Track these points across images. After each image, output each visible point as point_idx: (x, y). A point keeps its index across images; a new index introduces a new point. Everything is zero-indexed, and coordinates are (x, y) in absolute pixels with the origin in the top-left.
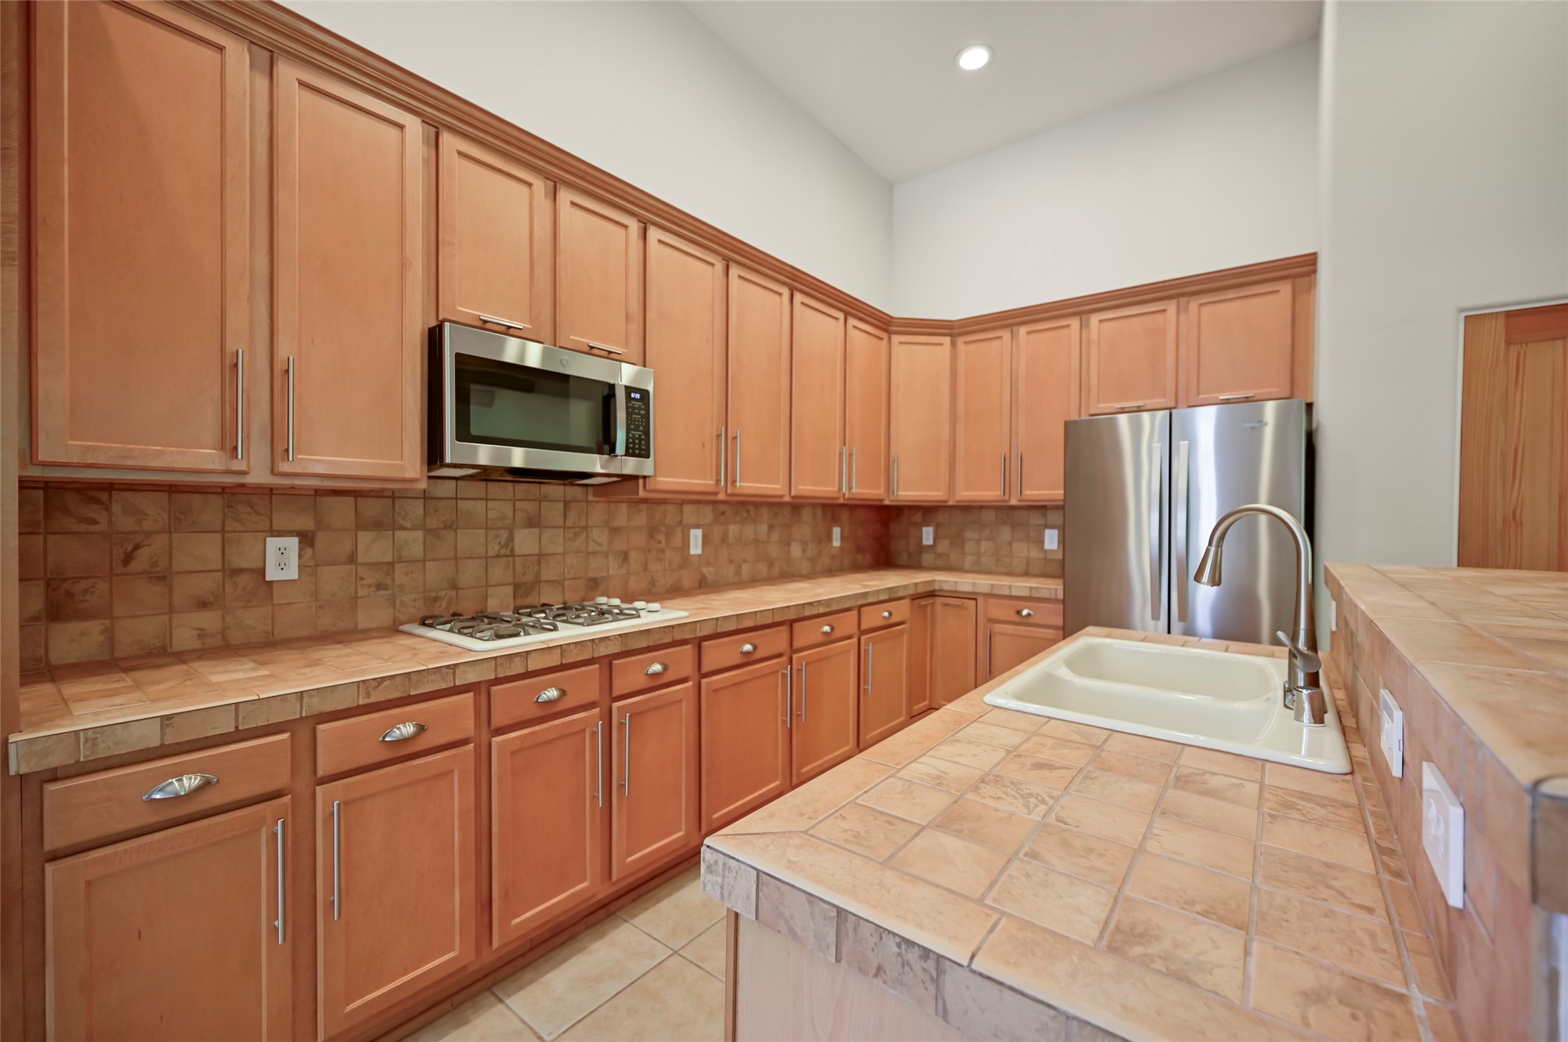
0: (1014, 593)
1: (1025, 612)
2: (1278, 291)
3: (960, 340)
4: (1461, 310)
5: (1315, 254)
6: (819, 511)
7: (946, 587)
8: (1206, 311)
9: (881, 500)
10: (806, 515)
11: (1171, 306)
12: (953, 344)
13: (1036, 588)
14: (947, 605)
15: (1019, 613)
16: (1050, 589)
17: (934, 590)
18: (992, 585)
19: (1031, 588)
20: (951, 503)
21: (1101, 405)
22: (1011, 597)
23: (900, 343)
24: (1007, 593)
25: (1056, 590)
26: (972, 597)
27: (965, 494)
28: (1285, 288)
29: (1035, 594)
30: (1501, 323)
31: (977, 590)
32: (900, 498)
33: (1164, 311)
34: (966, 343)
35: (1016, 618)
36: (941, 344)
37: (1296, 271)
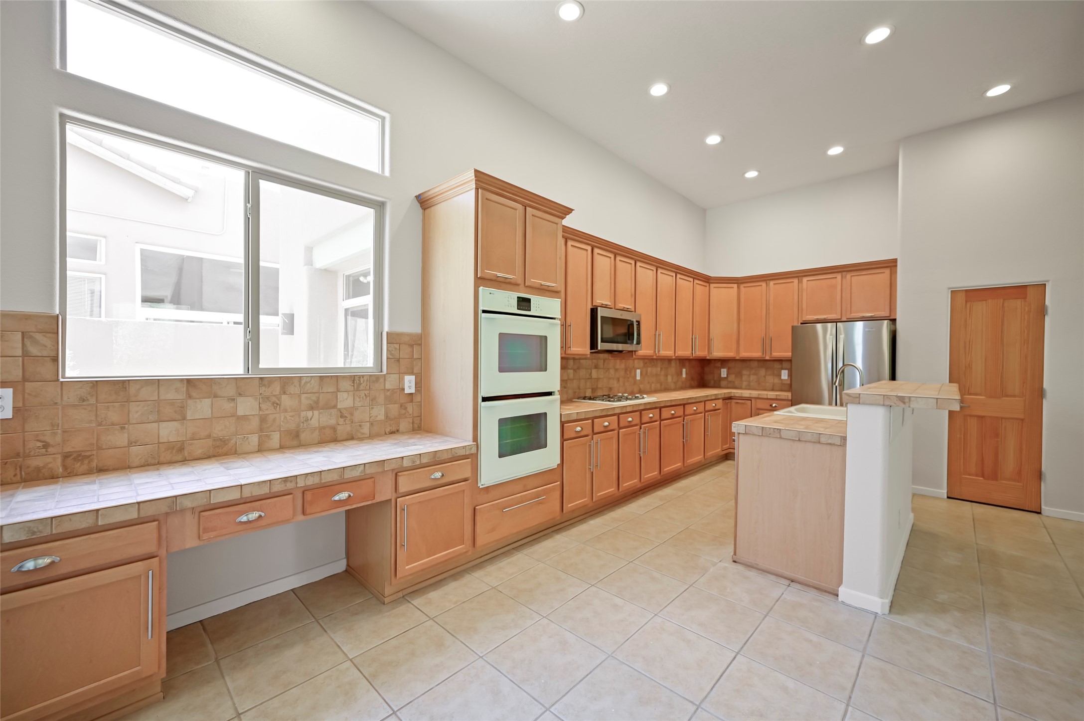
0: (769, 397)
1: (774, 405)
2: (884, 272)
3: (742, 286)
4: (949, 288)
5: (897, 259)
6: (678, 362)
7: (737, 395)
8: (854, 279)
9: (706, 357)
10: (673, 363)
11: (839, 276)
12: (738, 287)
13: (779, 395)
14: (737, 403)
15: (771, 405)
16: (785, 395)
17: (732, 396)
18: (759, 394)
19: (777, 395)
20: (737, 358)
21: (808, 317)
22: (767, 399)
23: (714, 287)
24: (766, 397)
25: (788, 396)
26: (749, 399)
27: (744, 354)
28: (887, 271)
29: (778, 397)
30: (964, 294)
31: (751, 396)
32: (714, 356)
33: (836, 278)
34: (744, 287)
35: (769, 408)
36: (733, 288)
37: (891, 265)
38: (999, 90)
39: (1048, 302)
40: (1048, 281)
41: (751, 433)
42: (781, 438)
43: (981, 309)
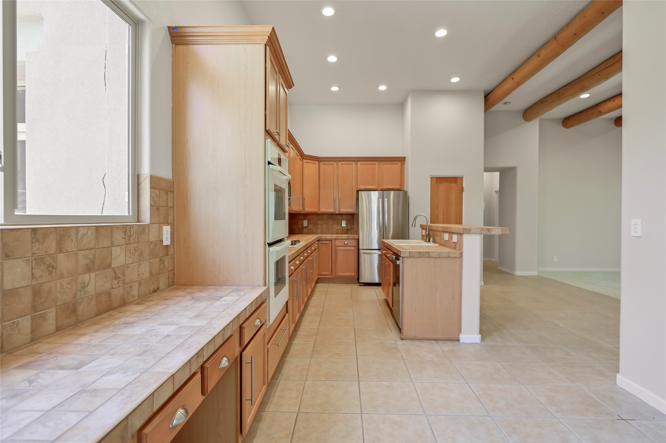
0: (343, 238)
1: (346, 243)
2: (398, 164)
3: (321, 163)
4: (430, 176)
5: (405, 157)
7: (323, 238)
8: (384, 166)
11: (377, 163)
12: (319, 164)
14: (323, 243)
15: (344, 243)
16: (353, 236)
17: (319, 239)
18: (337, 236)
19: (348, 236)
20: (319, 213)
21: (360, 187)
22: (342, 239)
23: (306, 162)
24: (341, 238)
25: (354, 236)
26: (331, 240)
27: (323, 210)
28: (399, 163)
29: (349, 238)
30: (435, 179)
31: (332, 238)
32: (306, 211)
33: (375, 164)
34: (323, 164)
35: (344, 245)
36: (316, 164)
37: (402, 160)
38: (455, 80)
39: (464, 186)
40: (464, 176)
41: (413, 256)
42: (430, 257)
43: (442, 187)
